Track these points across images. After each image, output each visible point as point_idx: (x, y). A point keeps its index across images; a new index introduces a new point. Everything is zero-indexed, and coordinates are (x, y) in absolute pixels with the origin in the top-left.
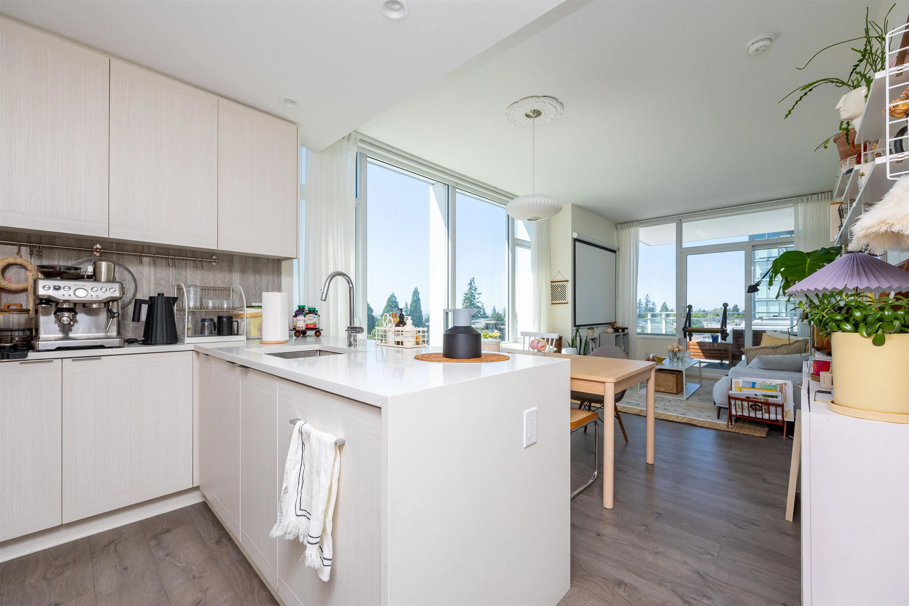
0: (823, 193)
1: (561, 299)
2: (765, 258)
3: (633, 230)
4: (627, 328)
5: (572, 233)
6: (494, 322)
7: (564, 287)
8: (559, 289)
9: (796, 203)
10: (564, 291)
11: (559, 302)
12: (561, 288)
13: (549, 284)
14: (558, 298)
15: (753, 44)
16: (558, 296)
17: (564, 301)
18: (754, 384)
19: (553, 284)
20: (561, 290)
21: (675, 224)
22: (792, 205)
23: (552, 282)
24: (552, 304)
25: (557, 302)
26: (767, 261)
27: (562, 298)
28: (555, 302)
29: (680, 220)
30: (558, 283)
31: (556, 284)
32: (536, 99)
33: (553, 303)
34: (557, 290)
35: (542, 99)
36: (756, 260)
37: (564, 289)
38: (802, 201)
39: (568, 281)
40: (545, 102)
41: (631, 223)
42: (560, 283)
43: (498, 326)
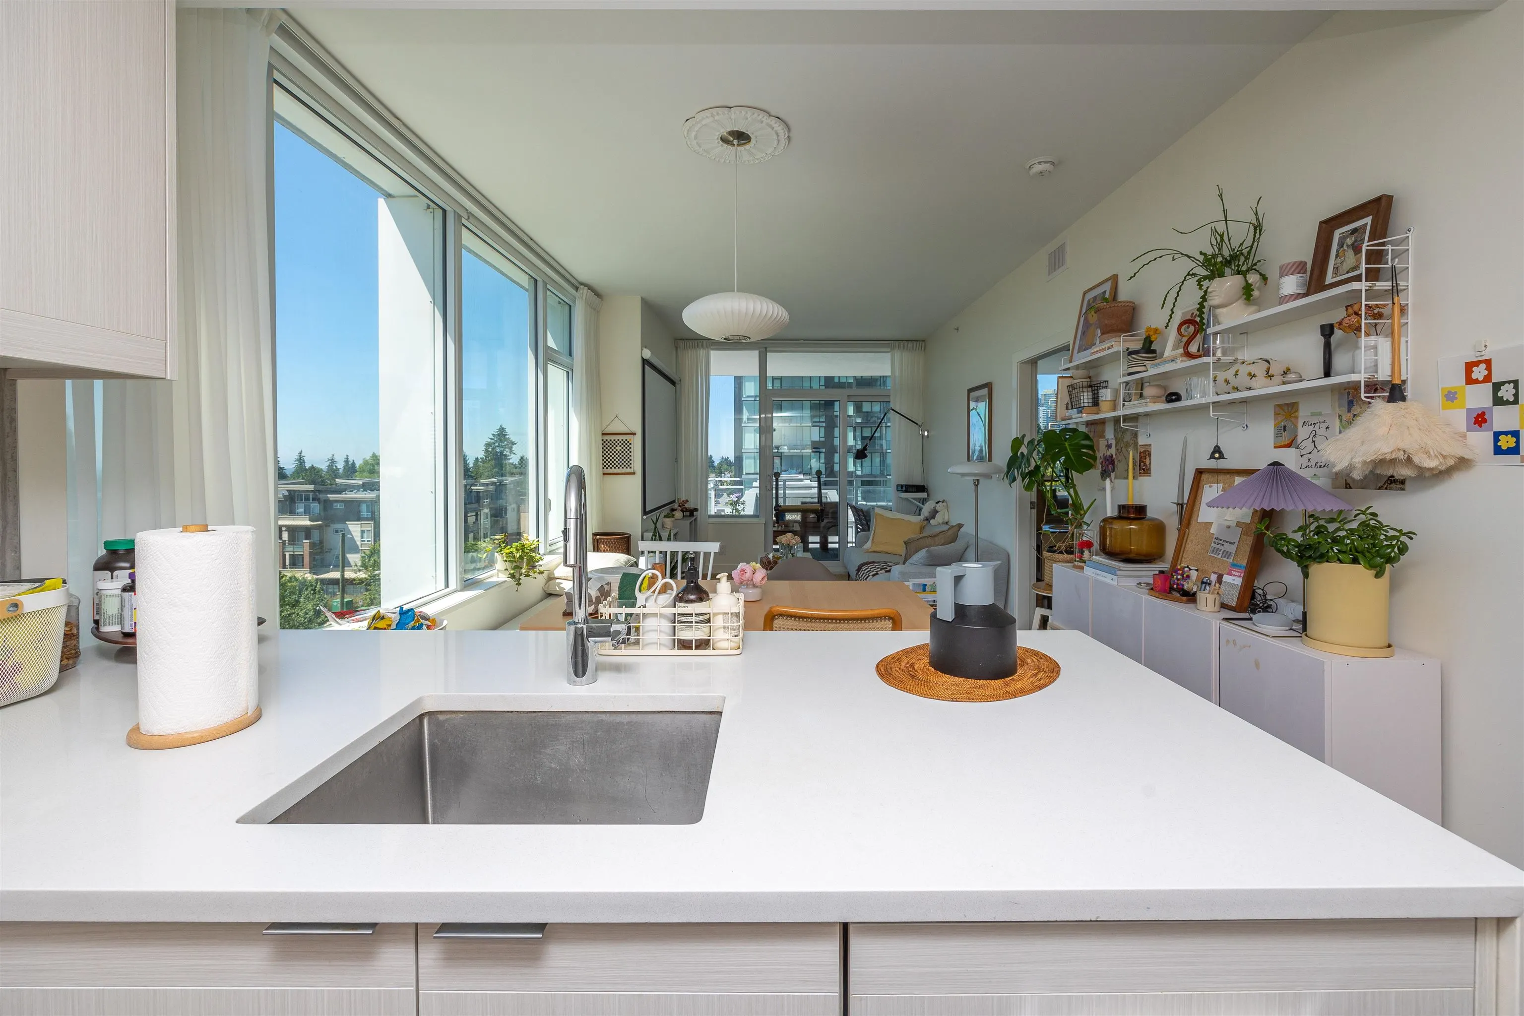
0: (917, 341)
1: (623, 466)
2: (752, 397)
3: (702, 352)
4: (696, 510)
5: (642, 350)
6: (311, 487)
7: (628, 444)
8: (618, 448)
9: (893, 348)
10: (628, 452)
11: (617, 470)
12: (622, 446)
13: (600, 437)
14: (617, 464)
15: (1040, 163)
16: (617, 460)
17: (629, 470)
18: (925, 585)
19: (606, 437)
20: (623, 450)
21: (757, 352)
22: (889, 350)
23: (603, 434)
24: (604, 474)
25: (613, 470)
26: (755, 400)
27: (625, 464)
28: (609, 471)
29: (766, 348)
30: (616, 437)
31: (612, 438)
32: (765, 117)
33: (605, 472)
34: (615, 450)
35: (773, 121)
36: (743, 399)
37: (628, 448)
38: (899, 347)
39: (634, 434)
40: (773, 128)
41: (699, 341)
42: (620, 437)
43: (322, 496)
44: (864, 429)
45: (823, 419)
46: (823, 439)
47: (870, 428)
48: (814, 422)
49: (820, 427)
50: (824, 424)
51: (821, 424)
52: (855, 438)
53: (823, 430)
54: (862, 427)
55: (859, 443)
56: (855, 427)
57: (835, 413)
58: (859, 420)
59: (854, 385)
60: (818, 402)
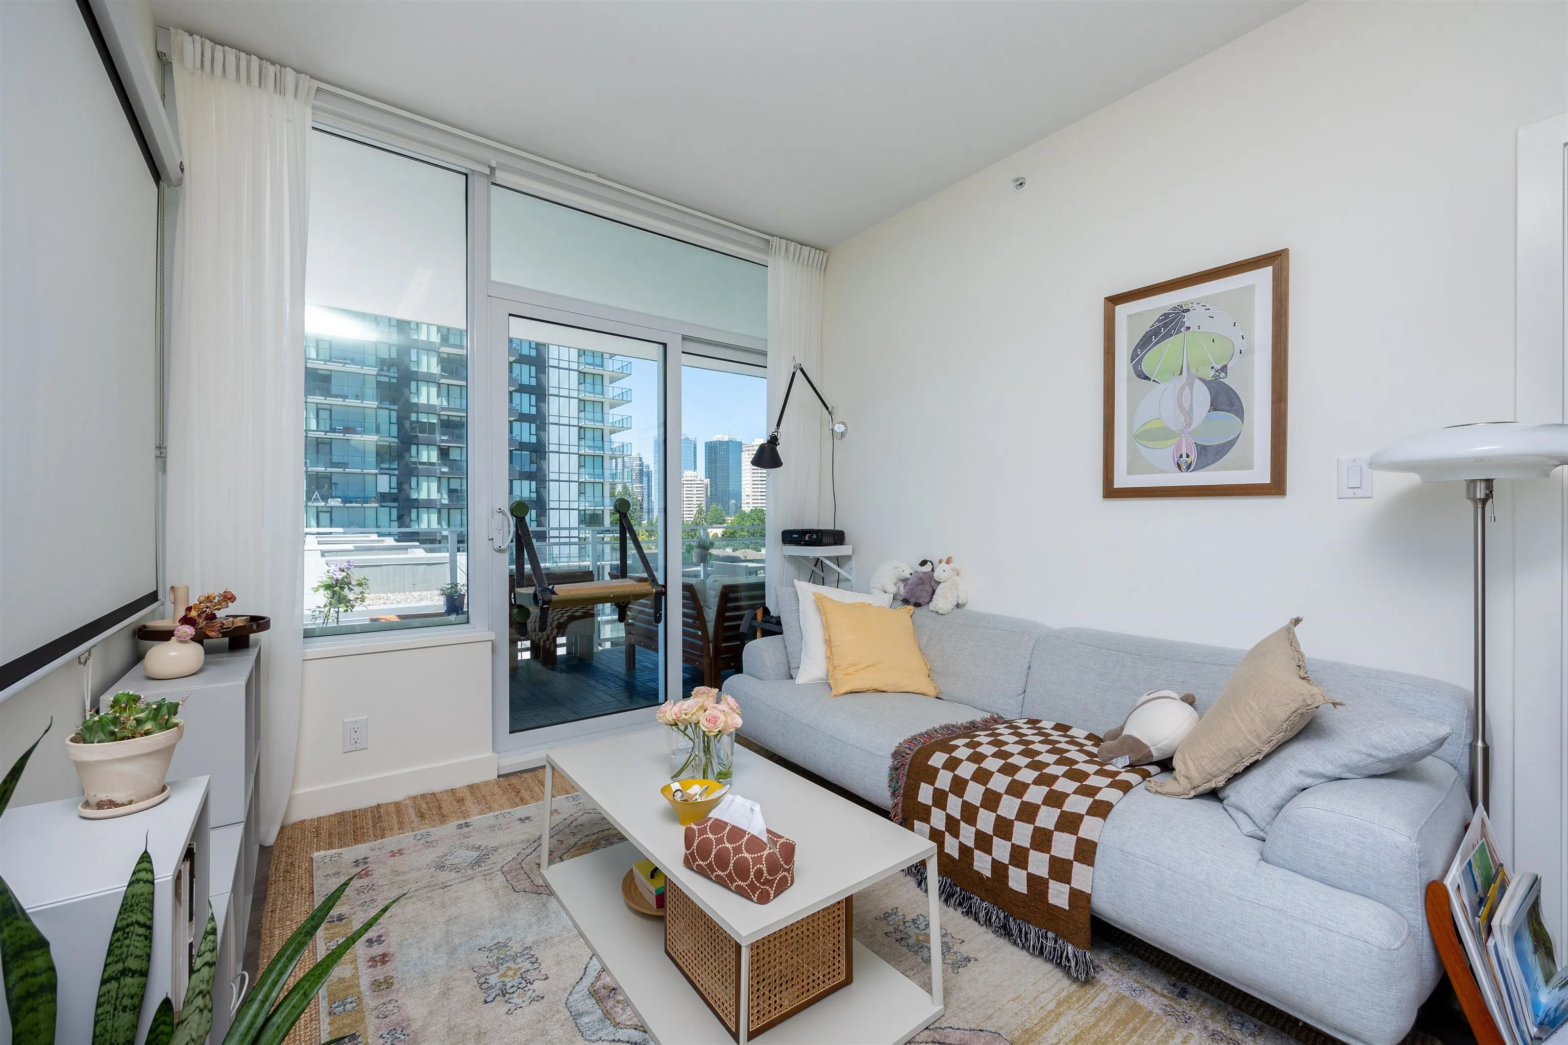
44: (452, 481)
45: (395, 466)
46: (395, 491)
47: (460, 480)
48: (381, 469)
49: (390, 475)
50: (396, 472)
51: (392, 472)
52: (439, 491)
53: (394, 479)
54: (449, 478)
55: (445, 496)
56: (440, 477)
57: (412, 459)
58: (445, 470)
59: (438, 428)
60: (388, 444)
